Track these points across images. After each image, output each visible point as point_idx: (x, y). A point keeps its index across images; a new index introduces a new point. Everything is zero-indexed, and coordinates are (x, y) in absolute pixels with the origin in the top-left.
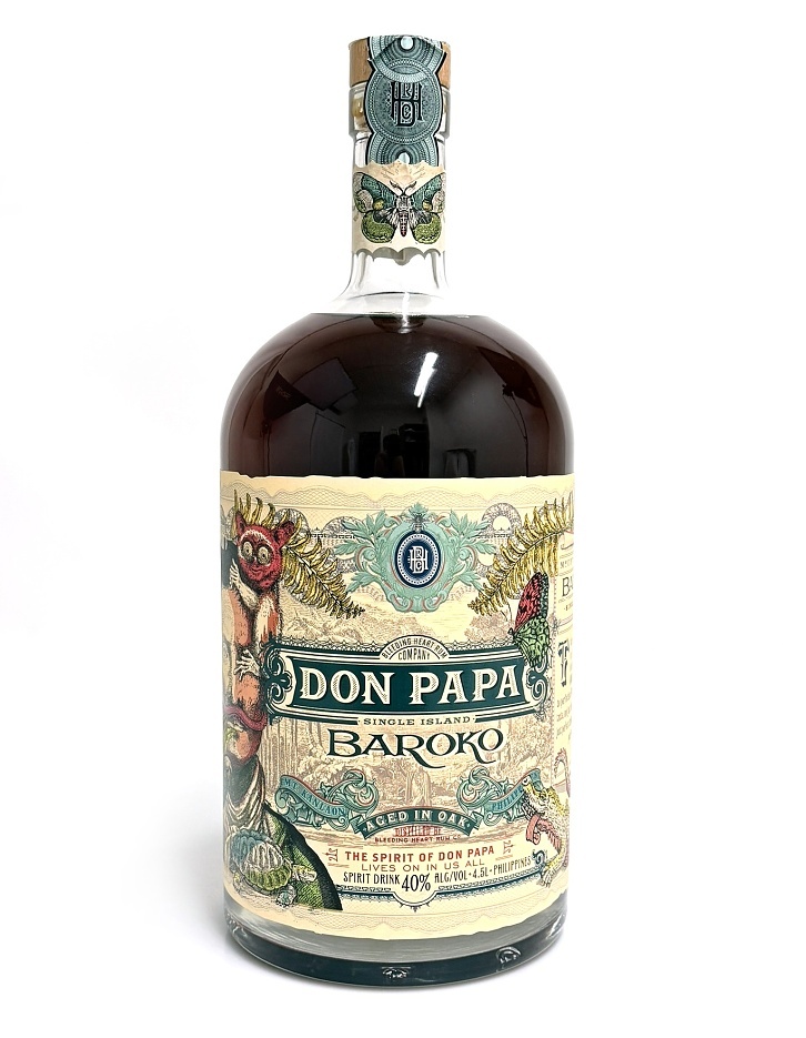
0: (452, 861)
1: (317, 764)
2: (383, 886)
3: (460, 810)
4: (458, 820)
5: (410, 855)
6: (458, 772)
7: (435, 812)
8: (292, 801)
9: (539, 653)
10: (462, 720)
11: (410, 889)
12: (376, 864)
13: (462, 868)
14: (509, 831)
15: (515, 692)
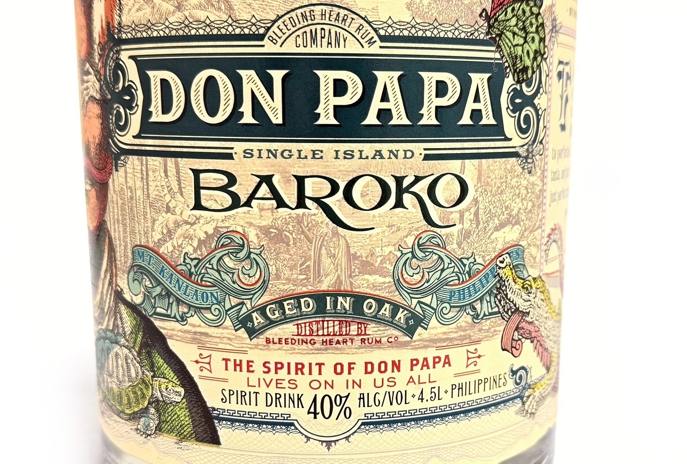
0: (386, 376)
1: (177, 225)
2: (280, 410)
3: (397, 298)
4: (394, 313)
5: (320, 365)
6: (395, 239)
7: (359, 299)
8: (148, 283)
9: (528, 63)
10: (401, 154)
11: (320, 416)
12: (268, 377)
13: (401, 386)
14: (475, 334)
15: (488, 119)
